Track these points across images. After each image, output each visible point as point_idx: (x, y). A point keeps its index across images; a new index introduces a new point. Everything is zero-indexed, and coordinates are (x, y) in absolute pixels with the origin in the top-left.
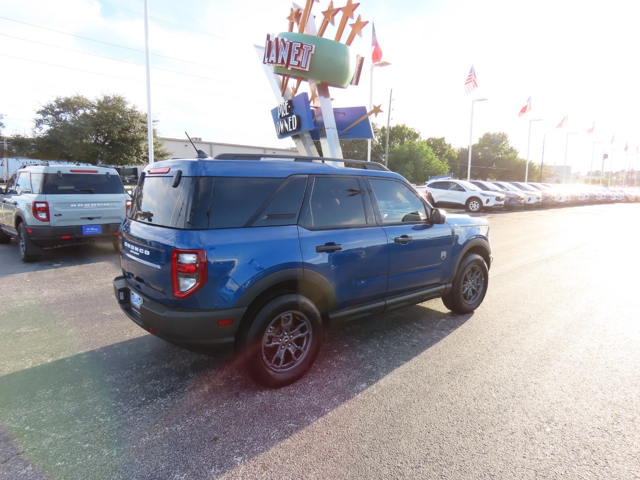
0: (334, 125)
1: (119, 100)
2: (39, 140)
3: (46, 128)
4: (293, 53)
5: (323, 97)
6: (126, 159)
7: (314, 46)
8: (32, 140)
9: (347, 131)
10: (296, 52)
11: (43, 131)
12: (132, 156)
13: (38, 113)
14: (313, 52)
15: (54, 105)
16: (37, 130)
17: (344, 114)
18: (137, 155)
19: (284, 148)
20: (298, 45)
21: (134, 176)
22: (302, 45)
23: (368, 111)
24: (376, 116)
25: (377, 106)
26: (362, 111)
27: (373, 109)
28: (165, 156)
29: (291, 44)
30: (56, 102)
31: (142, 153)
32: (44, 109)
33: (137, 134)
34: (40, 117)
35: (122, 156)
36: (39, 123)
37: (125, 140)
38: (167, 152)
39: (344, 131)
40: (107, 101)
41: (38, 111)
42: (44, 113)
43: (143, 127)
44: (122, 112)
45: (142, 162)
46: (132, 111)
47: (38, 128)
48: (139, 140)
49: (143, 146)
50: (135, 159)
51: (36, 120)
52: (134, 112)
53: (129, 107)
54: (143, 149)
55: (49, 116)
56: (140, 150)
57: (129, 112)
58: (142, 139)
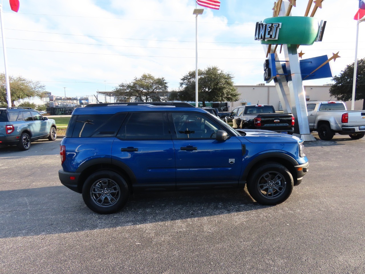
0: (299, 71)
1: (215, 69)
2: (181, 92)
3: (184, 86)
4: (267, 31)
5: (291, 54)
6: (216, 99)
7: (280, 24)
8: (179, 92)
9: (313, 73)
10: (269, 29)
11: (183, 88)
12: (219, 97)
13: (182, 80)
14: (280, 27)
15: (188, 75)
16: (181, 88)
17: (311, 62)
18: (222, 96)
19: (322, 85)
20: (270, 25)
21: (226, 107)
22: (272, 24)
23: (329, 58)
24: (335, 60)
25: (335, 53)
26: (324, 58)
27: (332, 55)
28: (237, 95)
29: (266, 25)
30: (189, 73)
31: (224, 95)
32: (183, 78)
33: (222, 85)
34: (182, 81)
35: (214, 97)
36: (182, 84)
37: (216, 89)
38: (238, 93)
39: (310, 74)
40: (209, 70)
41: (181, 79)
42: (183, 79)
43: (226, 81)
44: (215, 75)
45: (224, 100)
46: (220, 74)
47: (181, 87)
48: (223, 89)
49: (225, 91)
50: (221, 98)
51: (180, 83)
52: (221, 74)
53: (219, 72)
54: (225, 93)
55: (186, 81)
56: (223, 94)
57: (219, 75)
58: (224, 88)
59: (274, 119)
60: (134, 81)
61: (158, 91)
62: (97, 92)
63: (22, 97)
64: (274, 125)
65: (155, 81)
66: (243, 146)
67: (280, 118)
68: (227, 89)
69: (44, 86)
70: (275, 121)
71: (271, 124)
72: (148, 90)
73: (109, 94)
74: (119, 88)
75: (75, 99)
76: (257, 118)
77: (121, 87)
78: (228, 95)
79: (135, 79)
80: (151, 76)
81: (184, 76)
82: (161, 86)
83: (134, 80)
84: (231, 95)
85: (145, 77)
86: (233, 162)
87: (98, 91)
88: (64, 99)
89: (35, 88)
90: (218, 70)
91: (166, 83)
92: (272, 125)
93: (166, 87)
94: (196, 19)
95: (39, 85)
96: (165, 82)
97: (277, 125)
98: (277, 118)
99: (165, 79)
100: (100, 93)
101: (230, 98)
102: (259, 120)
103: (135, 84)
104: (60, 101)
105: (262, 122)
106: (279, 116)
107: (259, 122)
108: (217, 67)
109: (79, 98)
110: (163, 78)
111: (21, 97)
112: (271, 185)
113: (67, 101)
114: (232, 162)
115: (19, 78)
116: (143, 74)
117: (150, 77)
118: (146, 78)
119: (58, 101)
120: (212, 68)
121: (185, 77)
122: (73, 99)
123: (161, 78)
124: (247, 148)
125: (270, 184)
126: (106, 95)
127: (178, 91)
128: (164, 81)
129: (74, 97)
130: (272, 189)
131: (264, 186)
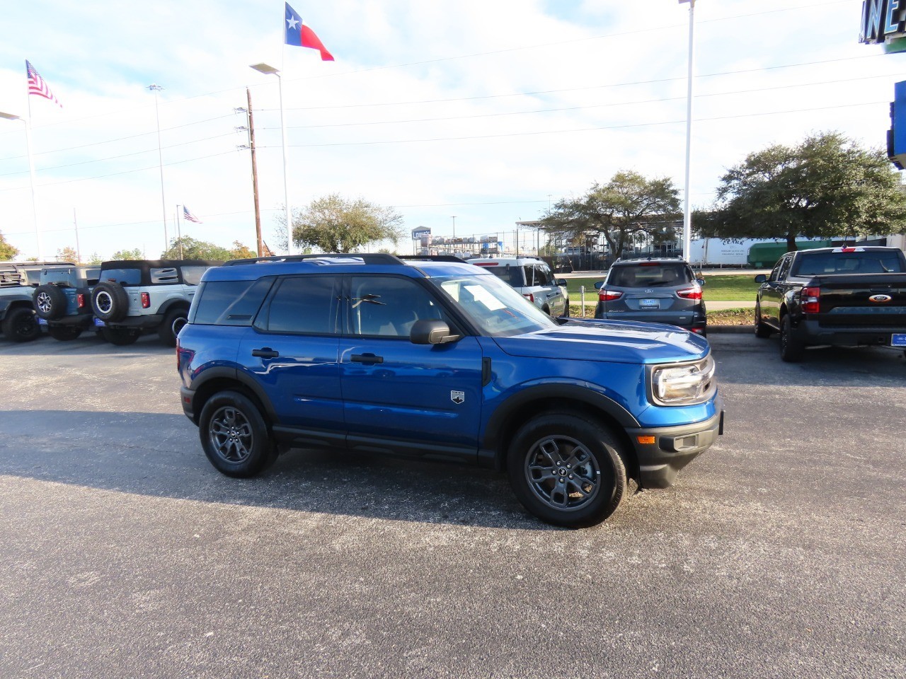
1: (829, 141)
3: (731, 196)
4: (890, 12)
8: (713, 214)
11: (726, 202)
12: (839, 222)
13: (724, 179)
15: (744, 166)
16: (719, 202)
18: (849, 220)
30: (748, 160)
31: (859, 217)
32: (728, 173)
33: (853, 187)
34: (724, 184)
35: (824, 225)
36: (723, 191)
37: (832, 199)
40: (811, 145)
41: (723, 176)
42: (728, 179)
43: (867, 175)
44: (830, 159)
45: (857, 232)
46: (849, 152)
47: (721, 199)
48: (854, 197)
49: (862, 204)
50: (846, 227)
51: (719, 189)
52: (853, 152)
53: (845, 147)
54: (862, 210)
55: (734, 182)
56: (857, 212)
57: (843, 155)
58: (860, 194)
59: (868, 290)
60: (592, 192)
61: (654, 213)
62: (516, 223)
63: (360, 241)
64: (871, 310)
65: (646, 188)
66: (486, 362)
67: (894, 290)
68: (871, 198)
69: (400, 217)
70: (872, 298)
71: (858, 308)
72: (629, 214)
73: (543, 227)
74: (554, 211)
75: (471, 241)
76: (811, 289)
77: (560, 207)
78: (874, 216)
79: (593, 186)
80: (638, 175)
81: (731, 168)
82: (663, 199)
83: (591, 189)
84: (887, 214)
85: (621, 179)
86: (461, 400)
87: (519, 221)
88: (448, 243)
89: (386, 220)
90: (841, 142)
91: (675, 192)
92: (859, 310)
93: (675, 203)
94: (692, 15)
95: (392, 215)
96: (671, 188)
97: (883, 310)
98: (879, 290)
99: (673, 181)
100: (524, 224)
101: (881, 223)
102: (814, 294)
103: (592, 199)
104: (441, 246)
105: (822, 299)
106: (889, 284)
107: (813, 300)
108: (837, 133)
109: (478, 239)
110: (666, 180)
111: (358, 240)
112: (562, 473)
113: (456, 245)
114: (457, 400)
115: (360, 202)
116: (616, 173)
117: (635, 180)
118: (622, 182)
119: (437, 246)
120: (819, 138)
121: (732, 172)
122: (466, 241)
123: (660, 178)
124: (494, 369)
125: (561, 471)
126: (539, 229)
127: (709, 211)
128: (669, 186)
129: (468, 237)
130: (566, 484)
131: (542, 472)
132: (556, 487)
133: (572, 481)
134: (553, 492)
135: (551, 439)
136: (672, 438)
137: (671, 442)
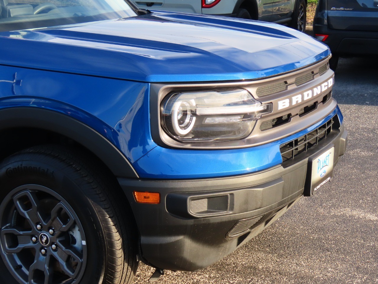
125: (42, 238)
130: (48, 257)
131: (19, 238)
132: (35, 261)
133: (55, 254)
134: (32, 267)
135: (27, 189)
136: (184, 196)
137: (184, 203)
